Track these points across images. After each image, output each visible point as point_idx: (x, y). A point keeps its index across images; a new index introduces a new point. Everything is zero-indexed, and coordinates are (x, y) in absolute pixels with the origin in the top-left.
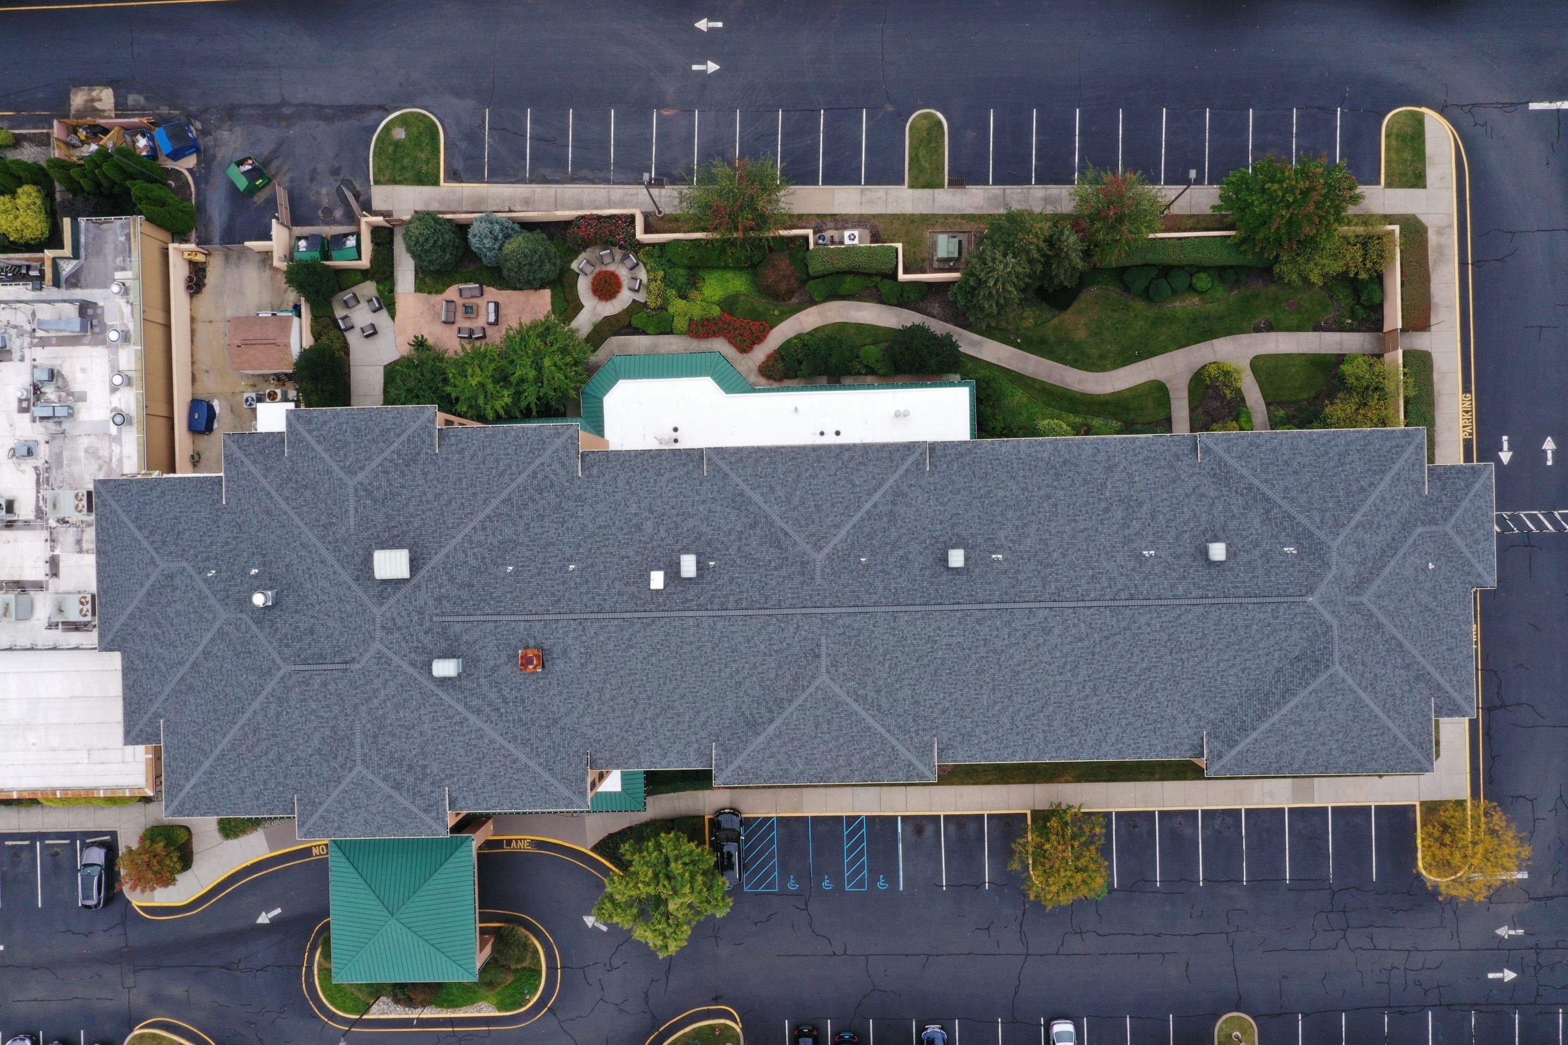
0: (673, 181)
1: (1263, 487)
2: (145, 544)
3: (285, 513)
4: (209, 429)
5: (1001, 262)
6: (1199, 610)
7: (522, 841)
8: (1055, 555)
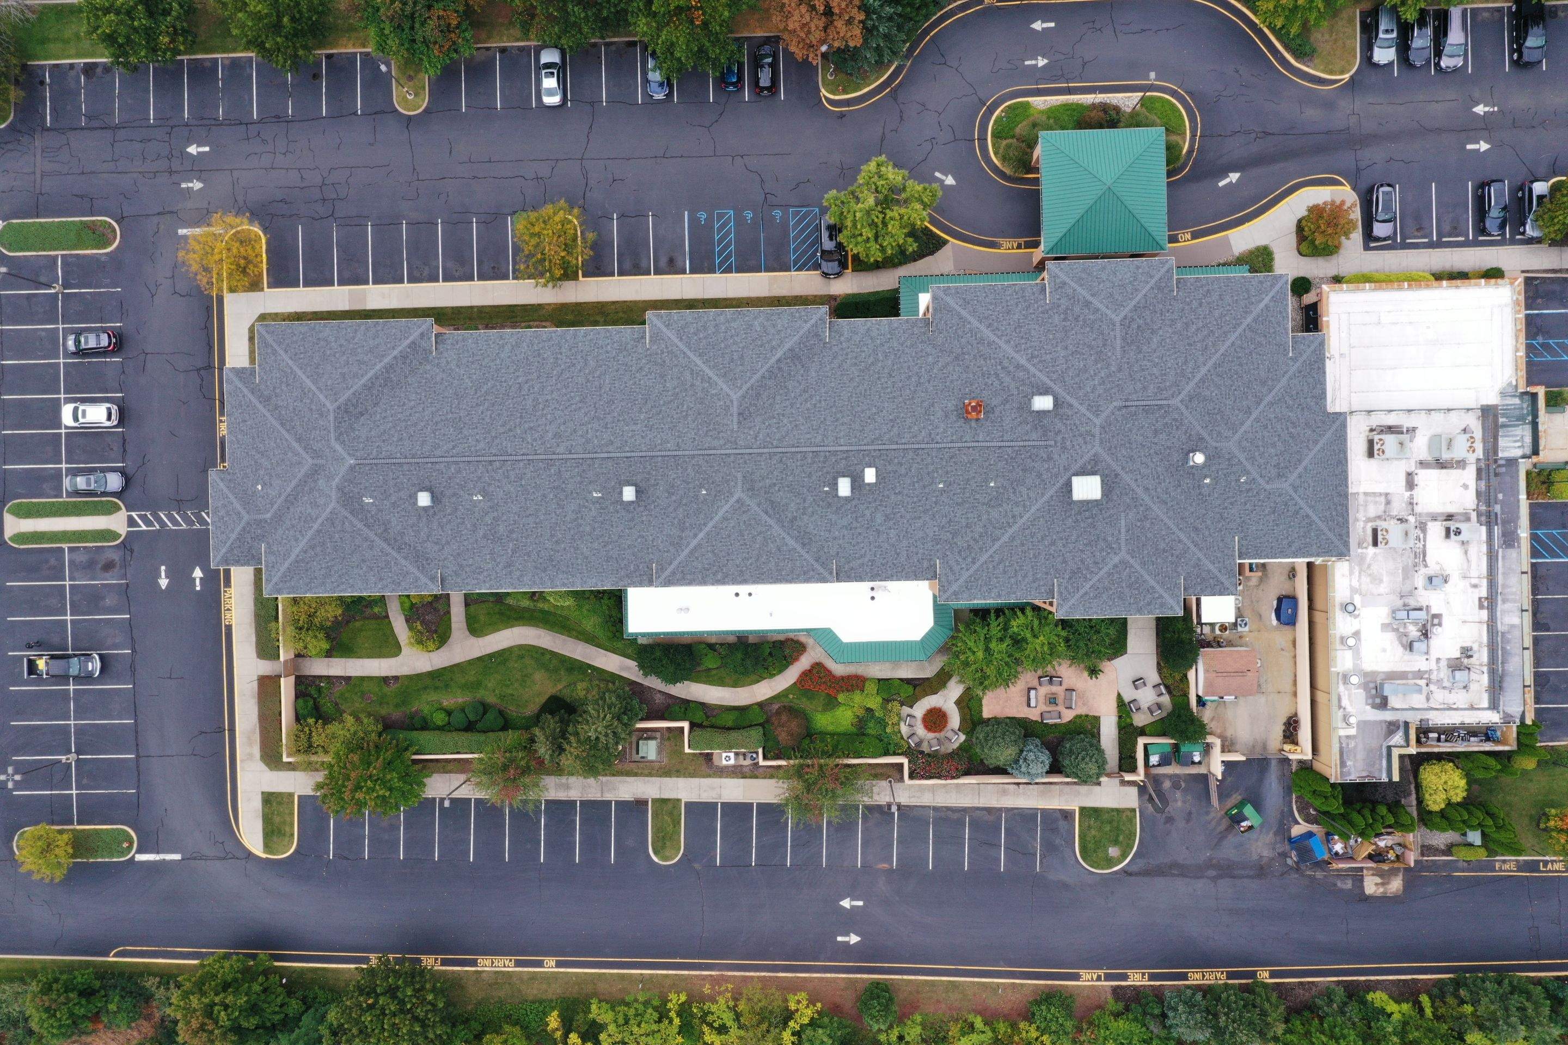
0: (879, 807)
1: (389, 550)
2: (1302, 503)
3: (1181, 529)
4: (1280, 600)
5: (600, 733)
6: (438, 453)
7: (1008, 248)
8: (551, 496)
